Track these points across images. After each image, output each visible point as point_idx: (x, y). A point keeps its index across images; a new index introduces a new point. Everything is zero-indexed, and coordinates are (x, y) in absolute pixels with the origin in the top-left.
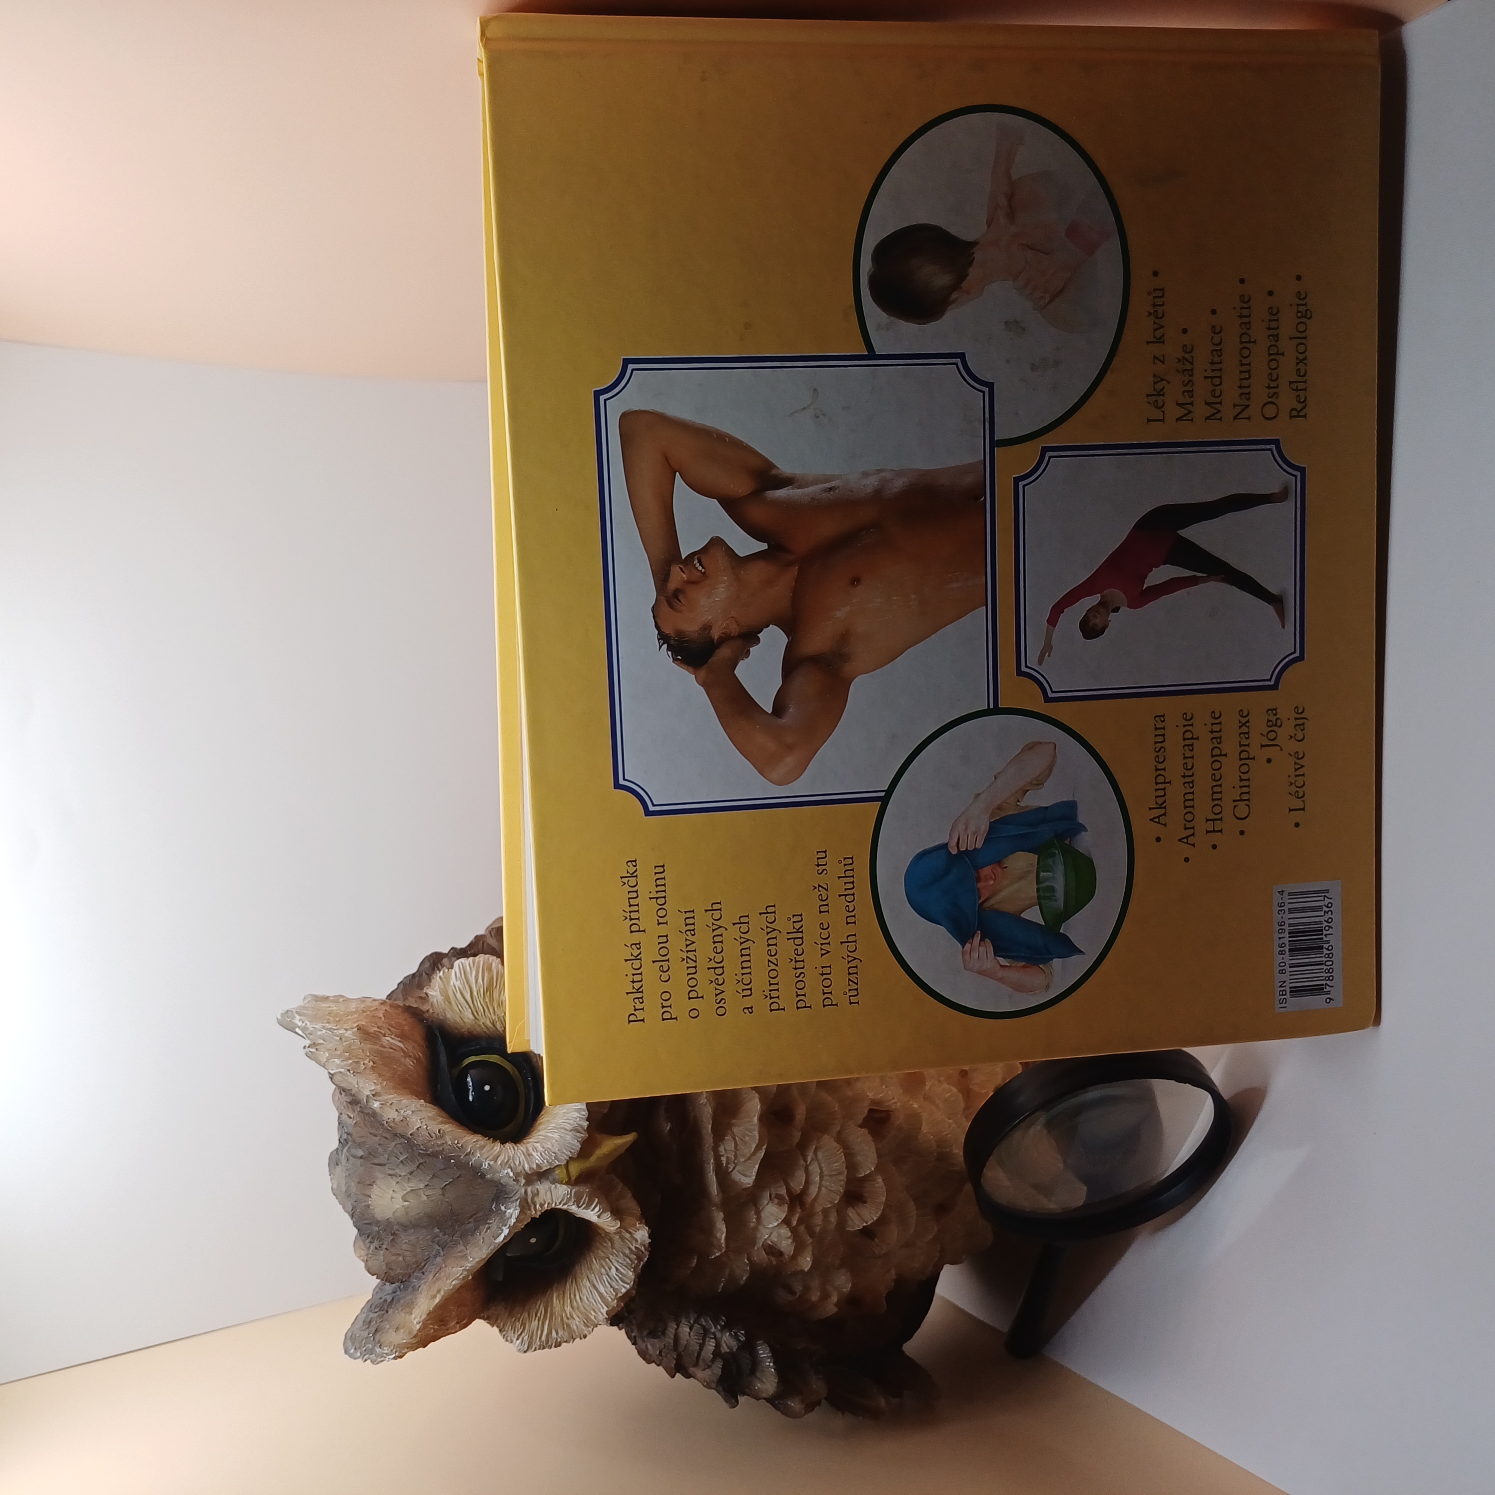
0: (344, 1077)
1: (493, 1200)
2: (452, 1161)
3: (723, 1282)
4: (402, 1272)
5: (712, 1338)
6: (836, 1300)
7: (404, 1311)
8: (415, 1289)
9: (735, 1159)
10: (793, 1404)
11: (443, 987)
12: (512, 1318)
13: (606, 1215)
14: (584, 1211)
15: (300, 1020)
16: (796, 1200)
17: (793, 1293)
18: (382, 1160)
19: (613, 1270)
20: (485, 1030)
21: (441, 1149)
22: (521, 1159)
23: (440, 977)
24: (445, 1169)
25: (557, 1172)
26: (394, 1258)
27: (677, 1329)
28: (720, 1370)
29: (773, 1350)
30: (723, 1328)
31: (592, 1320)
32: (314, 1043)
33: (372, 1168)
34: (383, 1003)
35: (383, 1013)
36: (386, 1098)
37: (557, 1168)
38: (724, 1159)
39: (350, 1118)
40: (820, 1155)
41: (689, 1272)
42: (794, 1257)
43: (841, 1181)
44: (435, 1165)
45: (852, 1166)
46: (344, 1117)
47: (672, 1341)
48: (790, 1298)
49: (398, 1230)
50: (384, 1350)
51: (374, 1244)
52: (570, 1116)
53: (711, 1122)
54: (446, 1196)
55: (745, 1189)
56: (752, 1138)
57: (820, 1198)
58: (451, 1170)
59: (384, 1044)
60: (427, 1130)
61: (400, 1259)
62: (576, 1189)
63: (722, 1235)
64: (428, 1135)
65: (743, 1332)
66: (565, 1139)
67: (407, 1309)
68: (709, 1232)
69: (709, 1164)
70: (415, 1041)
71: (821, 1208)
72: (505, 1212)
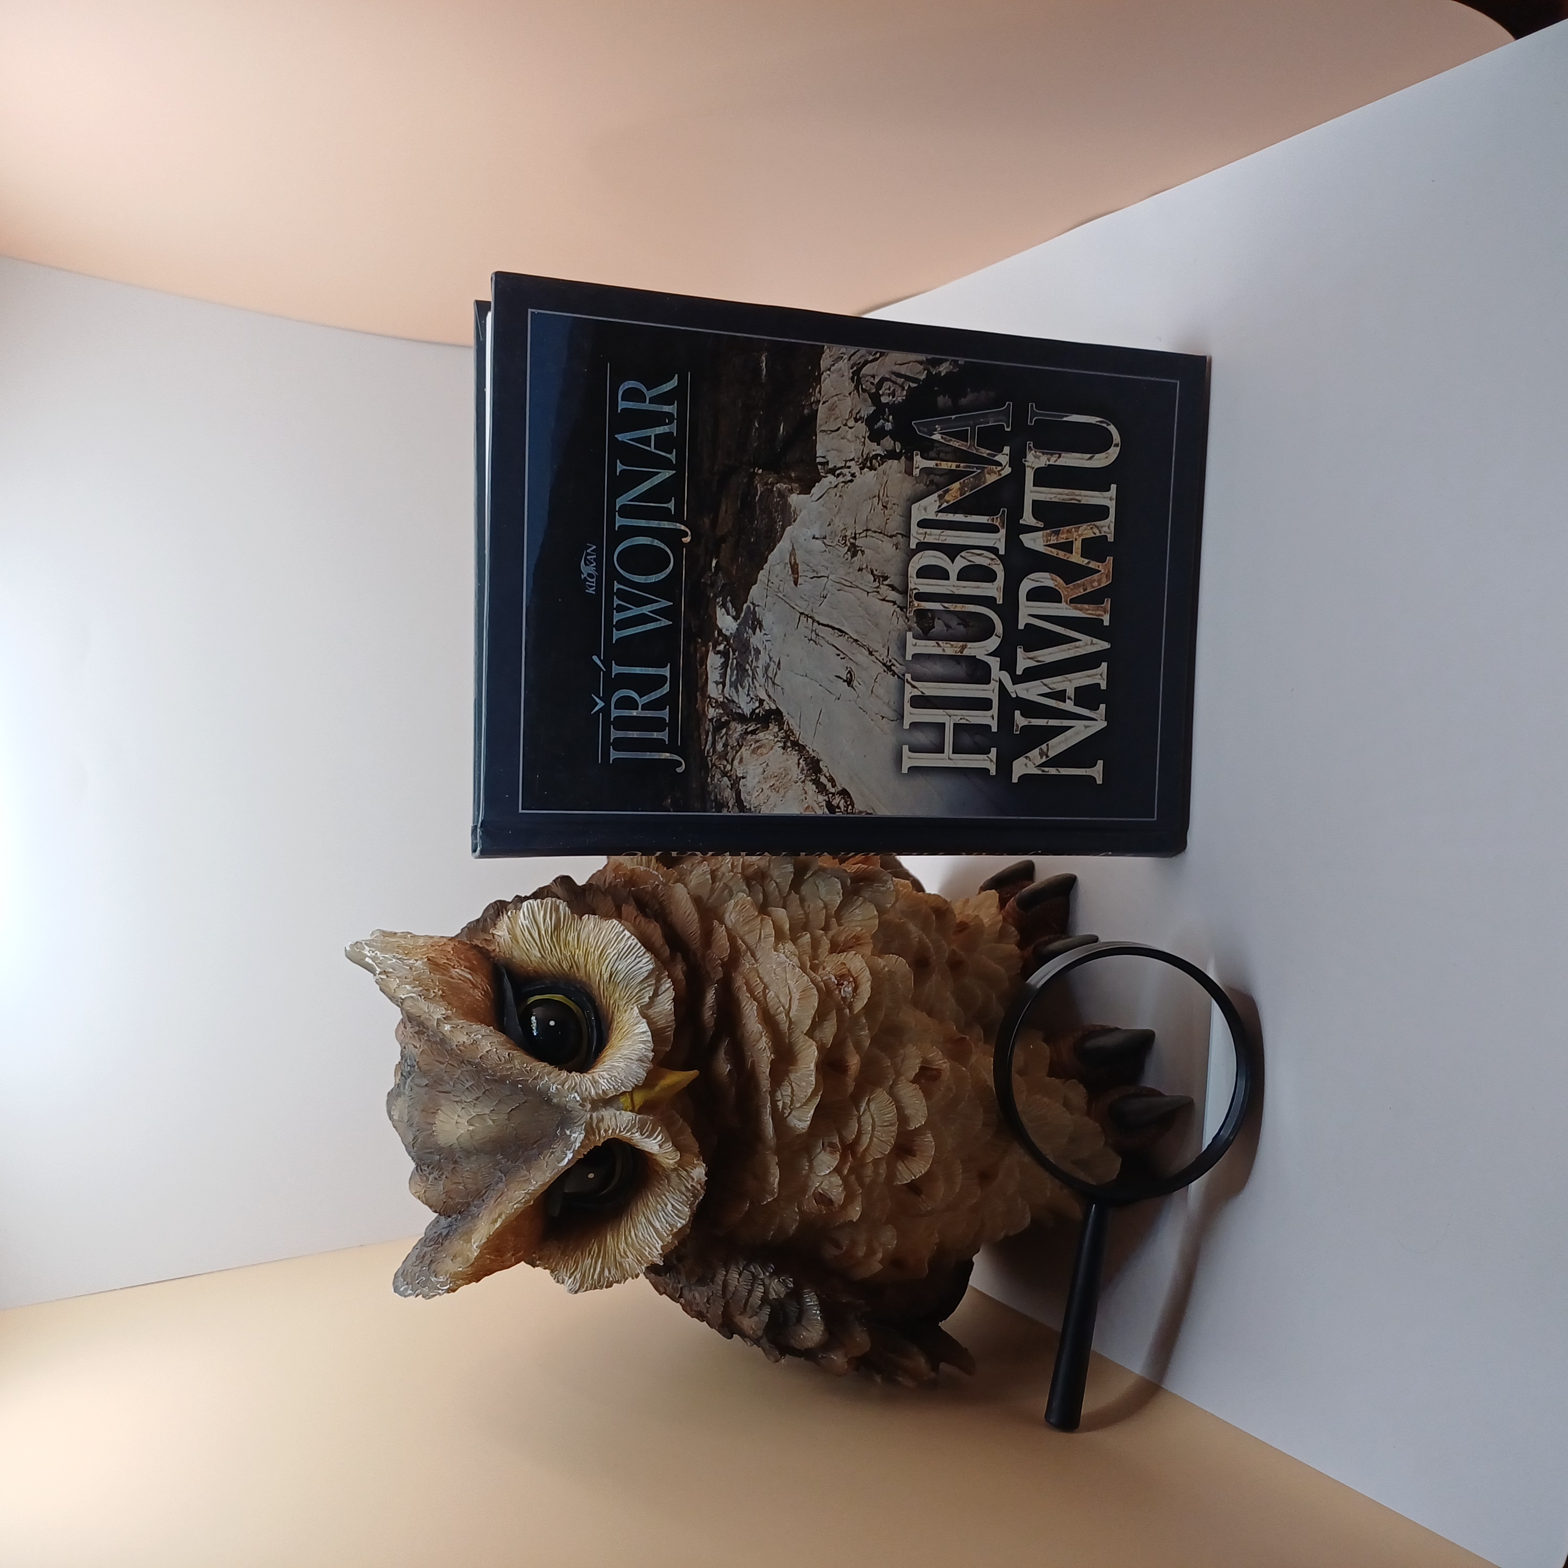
0: (415, 1002)
1: (558, 1126)
2: (520, 1086)
3: (772, 1230)
4: (461, 1202)
5: (760, 1285)
6: (881, 1255)
7: (461, 1239)
8: (475, 1217)
9: (791, 1105)
10: (835, 1358)
11: (510, 926)
12: (565, 1257)
13: (667, 1144)
14: (647, 1140)
15: (370, 951)
16: (849, 1149)
17: (838, 1246)
18: (447, 1088)
19: (669, 1206)
20: (551, 968)
21: (509, 1073)
22: (587, 1085)
23: (509, 917)
24: (511, 1095)
25: (622, 1099)
26: (454, 1186)
27: (726, 1276)
28: (767, 1316)
29: (820, 1299)
30: (772, 1275)
31: (646, 1256)
32: (385, 971)
33: (437, 1095)
34: (452, 939)
35: (453, 949)
36: (455, 1022)
37: (621, 1097)
38: (780, 1104)
39: (416, 1047)
40: (872, 1106)
41: (741, 1217)
42: (844, 1207)
43: (892, 1132)
44: (500, 1092)
45: (903, 1119)
46: (408, 1049)
47: (720, 1288)
48: (837, 1252)
49: (461, 1158)
50: (439, 1279)
51: (433, 1175)
52: (636, 1047)
53: (770, 1066)
54: (511, 1121)
55: (799, 1136)
56: (809, 1083)
57: (871, 1147)
58: (517, 1094)
59: (453, 975)
60: (497, 1053)
61: (461, 1187)
62: (640, 1116)
63: (774, 1181)
64: (497, 1059)
65: (791, 1279)
66: (631, 1068)
67: (465, 1237)
68: (763, 1177)
69: (766, 1108)
70: (483, 974)
71: (873, 1159)
72: (571, 1136)
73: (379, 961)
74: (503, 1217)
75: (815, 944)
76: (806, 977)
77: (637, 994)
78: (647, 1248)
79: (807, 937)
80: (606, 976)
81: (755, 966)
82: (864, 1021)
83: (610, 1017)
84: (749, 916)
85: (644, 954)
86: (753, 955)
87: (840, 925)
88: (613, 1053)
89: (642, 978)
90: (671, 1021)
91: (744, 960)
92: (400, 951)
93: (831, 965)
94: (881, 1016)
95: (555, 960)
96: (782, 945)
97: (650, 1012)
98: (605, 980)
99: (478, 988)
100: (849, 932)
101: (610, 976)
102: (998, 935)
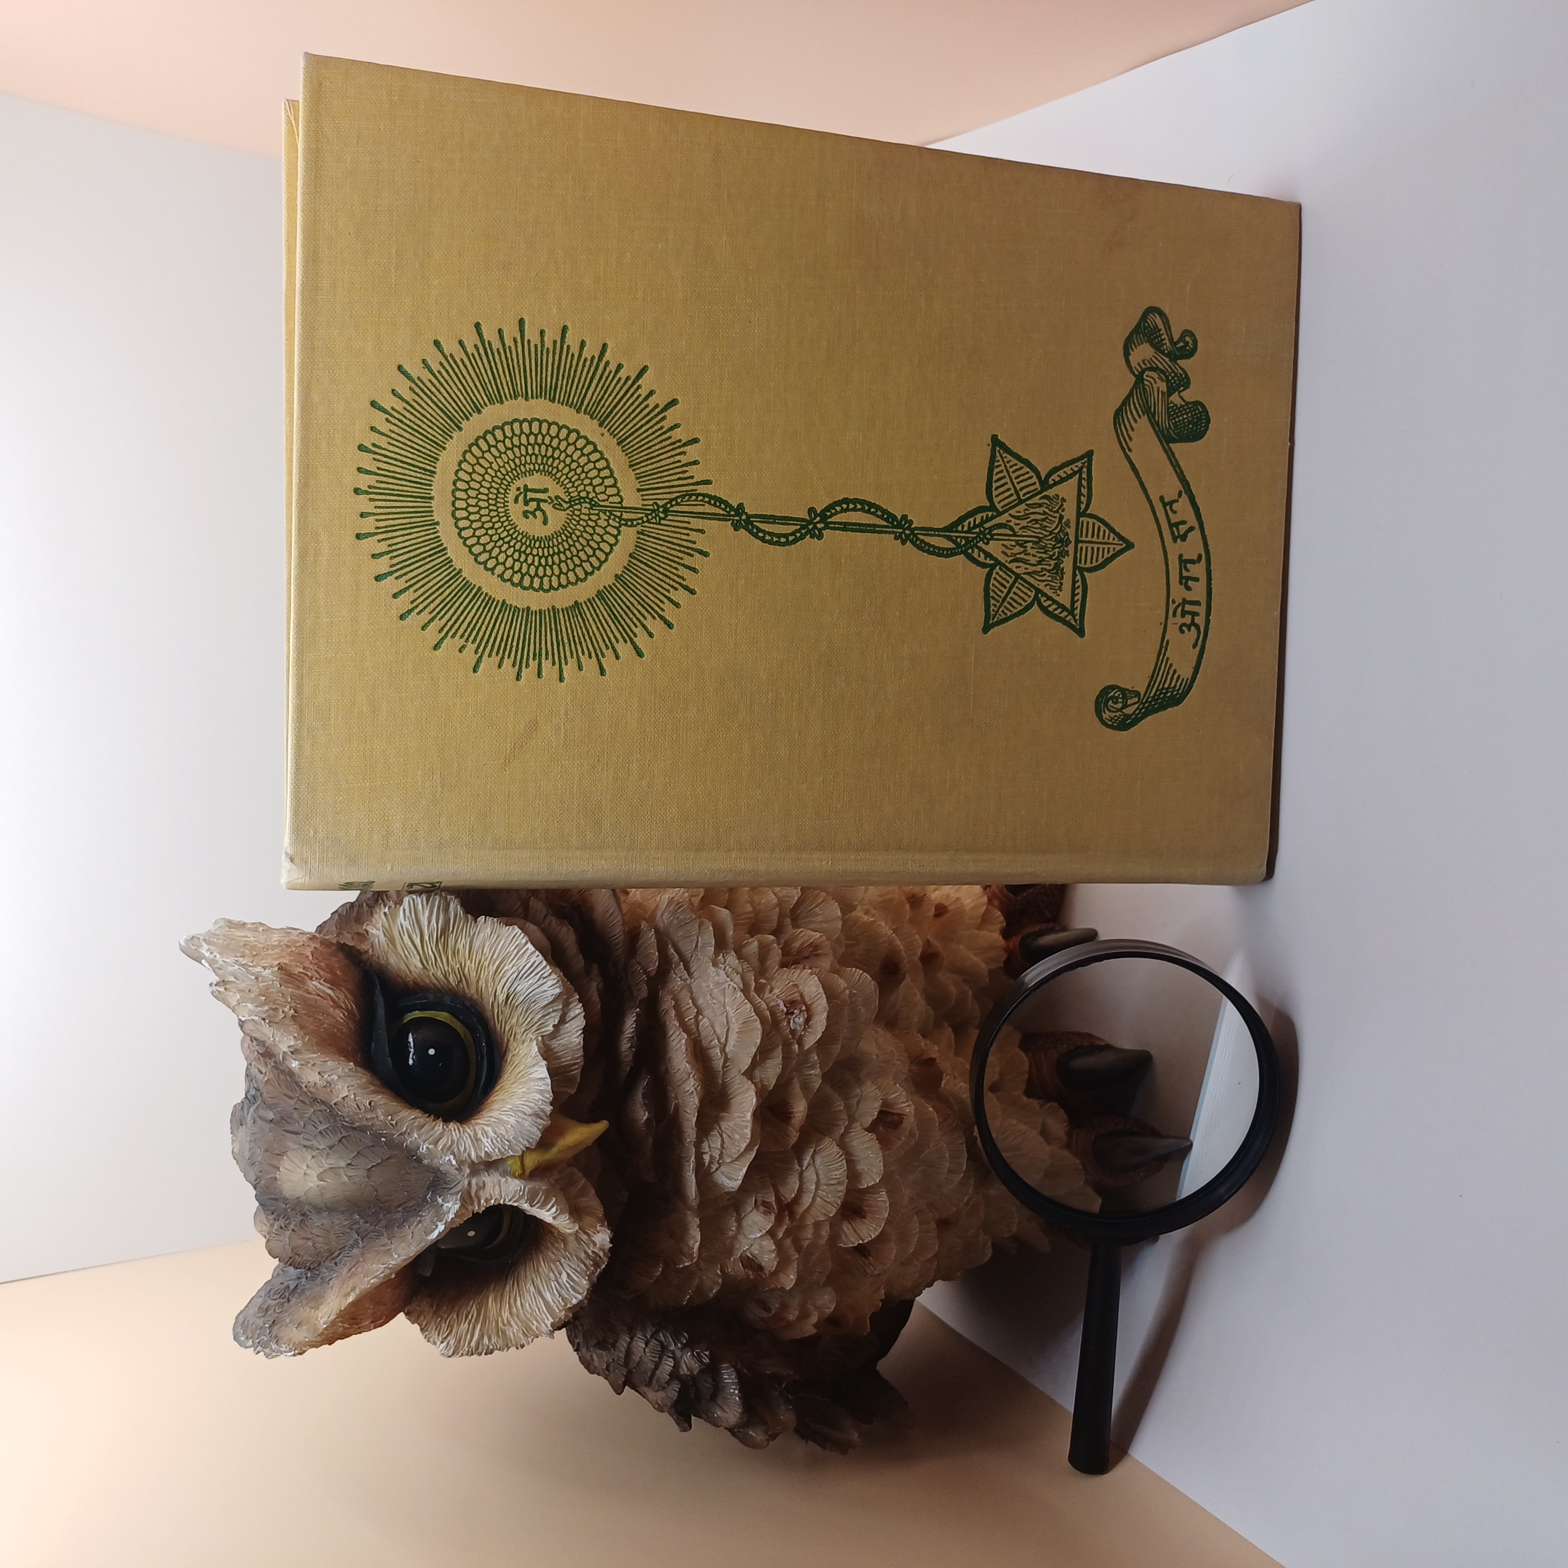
0: (257, 1027)
1: (428, 1189)
2: (383, 1139)
3: (689, 1294)
4: (310, 1258)
5: (669, 1357)
6: (816, 1320)
7: (309, 1305)
8: (325, 1282)
9: (720, 1159)
10: (754, 1434)
11: (387, 925)
12: (438, 1318)
13: (563, 1216)
14: (538, 1210)
15: (208, 950)
16: (786, 1209)
17: (768, 1310)
18: (295, 1127)
19: (564, 1276)
20: (435, 981)
21: (370, 1124)
22: (467, 1145)
23: (385, 913)
24: (373, 1146)
25: (510, 1162)
26: (301, 1242)
27: (630, 1343)
28: (676, 1394)
29: (740, 1376)
30: (686, 1346)
31: (533, 1330)
32: (223, 981)
33: (283, 1135)
34: (313, 938)
35: (312, 952)
36: (308, 1057)
37: (509, 1159)
38: (707, 1158)
39: (261, 1073)
40: (818, 1160)
41: (652, 1281)
42: (775, 1273)
43: (840, 1191)
44: (361, 1141)
45: (853, 1175)
46: (254, 1071)
47: (622, 1355)
48: (765, 1315)
49: (309, 1211)
50: (280, 1347)
51: (279, 1222)
52: (531, 1096)
53: (696, 1114)
54: (371, 1179)
55: (727, 1193)
56: (743, 1136)
57: (813, 1209)
58: (381, 1148)
59: (310, 990)
60: (355, 1100)
62: (530, 1185)
63: (695, 1244)
64: (356, 1106)
65: (707, 1353)
66: (522, 1125)
67: (313, 1304)
68: (681, 1239)
69: (689, 1161)
70: (348, 990)
71: (813, 1221)
72: (442, 1205)
73: (218, 966)
74: (358, 1291)
75: (763, 956)
76: (749, 1005)
77: (539, 1020)
78: (535, 1323)
79: (754, 945)
80: (501, 998)
81: (688, 982)
82: (816, 1058)
83: (505, 1045)
84: (685, 919)
85: (551, 974)
86: (687, 968)
87: (795, 928)
88: (503, 1100)
89: (546, 1002)
90: (577, 1059)
91: (675, 974)
92: (247, 952)
93: (781, 984)
94: (837, 1048)
95: (439, 973)
96: (723, 957)
97: (555, 1044)
98: (500, 1002)
99: (342, 1008)
100: (807, 938)
101: (508, 998)
102: (980, 920)
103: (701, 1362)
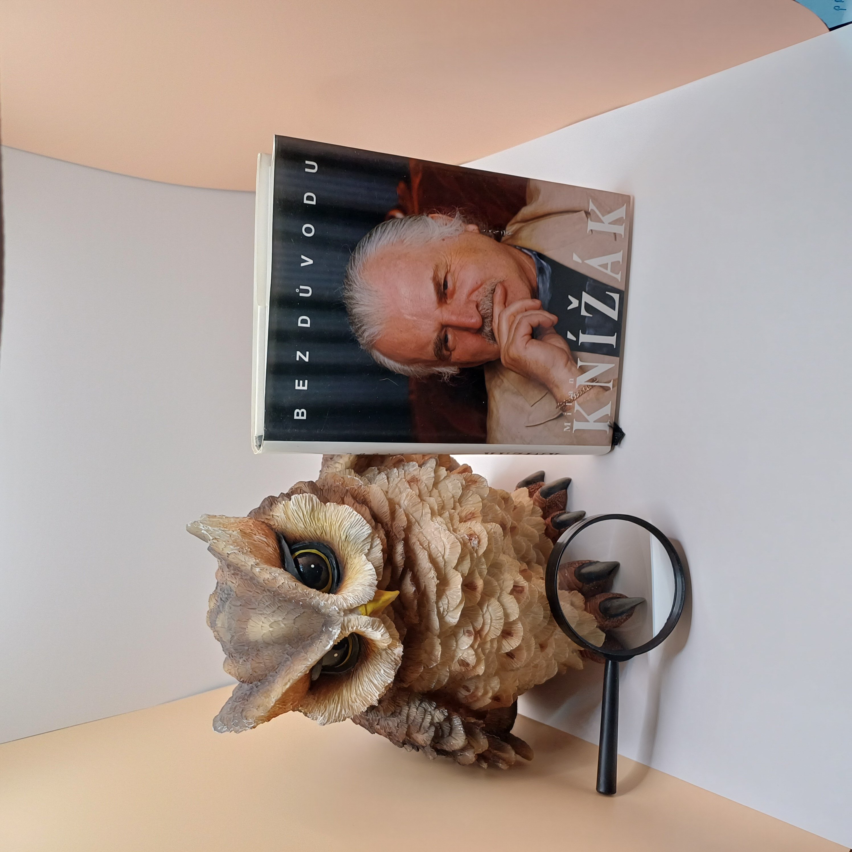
0: (236, 556)
1: (323, 626)
2: (301, 603)
3: (434, 682)
4: (261, 673)
5: (429, 714)
6: (491, 695)
7: (263, 696)
8: (271, 682)
9: (448, 609)
10: (468, 755)
12: (318, 704)
13: (386, 634)
14: (375, 632)
15: (204, 526)
16: (478, 633)
17: (468, 690)
18: (254, 606)
19: (382, 671)
20: (310, 534)
21: (295, 596)
22: (341, 601)
23: (283, 505)
24: (295, 609)
25: (360, 609)
26: (257, 665)
27: (409, 710)
29: (462, 721)
30: (435, 708)
32: (215, 538)
33: (248, 611)
35: (252, 523)
36: (262, 567)
37: (360, 607)
38: (442, 609)
40: (490, 609)
41: (419, 675)
42: (474, 667)
43: (501, 623)
44: (289, 607)
45: (506, 615)
46: (227, 585)
47: (405, 718)
48: (467, 694)
49: (262, 648)
52: (366, 578)
53: (436, 588)
54: (296, 624)
55: (450, 627)
56: (458, 596)
57: (490, 632)
58: (298, 608)
59: (256, 539)
60: (288, 584)
61: (261, 665)
62: (371, 618)
63: (438, 653)
64: (288, 587)
65: (446, 710)
66: (366, 591)
67: (265, 695)
68: (431, 653)
69: (434, 611)
70: (273, 538)
71: (490, 639)
72: (332, 631)
73: (210, 532)
74: (291, 681)
75: (451, 518)
76: (453, 536)
77: (361, 547)
78: (370, 696)
79: (447, 514)
80: (343, 538)
81: (421, 530)
82: (484, 560)
83: (345, 561)
84: (415, 502)
85: (366, 524)
86: (419, 525)
87: (461, 507)
88: (352, 582)
89: (364, 538)
90: (381, 563)
91: (415, 527)
92: (222, 526)
93: (463, 529)
94: (492, 556)
95: (312, 529)
96: (436, 518)
97: (371, 558)
98: (342, 540)
99: (270, 546)
100: (468, 511)
101: (346, 537)
102: (531, 512)
103: (444, 715)
